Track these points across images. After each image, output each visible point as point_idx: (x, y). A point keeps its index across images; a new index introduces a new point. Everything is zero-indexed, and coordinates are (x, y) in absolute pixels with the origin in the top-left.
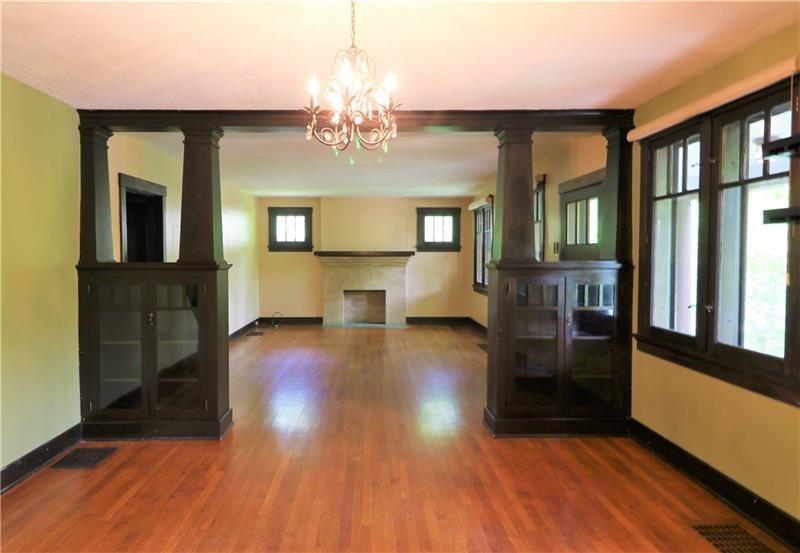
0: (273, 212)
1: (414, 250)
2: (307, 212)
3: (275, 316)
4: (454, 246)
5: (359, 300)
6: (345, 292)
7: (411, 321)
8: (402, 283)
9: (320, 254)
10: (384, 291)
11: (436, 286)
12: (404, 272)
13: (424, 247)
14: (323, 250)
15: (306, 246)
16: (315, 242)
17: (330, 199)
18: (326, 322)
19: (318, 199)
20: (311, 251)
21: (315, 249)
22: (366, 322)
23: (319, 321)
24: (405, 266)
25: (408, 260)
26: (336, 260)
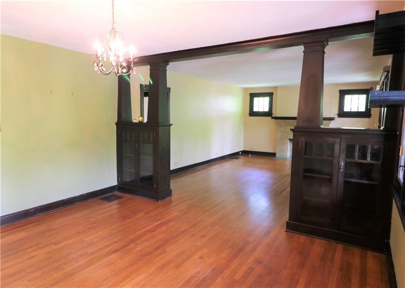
0: (253, 96)
2: (270, 95)
4: (366, 114)
9: (275, 118)
13: (343, 114)
14: (277, 116)
15: (269, 114)
16: (274, 111)
18: (277, 155)
19: (276, 88)
20: (271, 116)
23: (274, 155)
24: (329, 126)
25: (330, 122)
26: (285, 122)
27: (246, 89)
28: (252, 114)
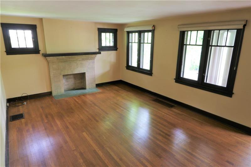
1: (98, 51)
2: (33, 28)
3: (23, 96)
4: (115, 48)
6: (64, 76)
7: (98, 86)
8: (93, 68)
9: (46, 55)
10: (85, 73)
12: (94, 62)
13: (102, 49)
15: (35, 50)
16: (41, 47)
17: (49, 20)
20: (39, 53)
21: (41, 52)
22: (74, 89)
23: (50, 94)
24: (94, 59)
25: (96, 56)
26: (57, 59)
28: (12, 51)
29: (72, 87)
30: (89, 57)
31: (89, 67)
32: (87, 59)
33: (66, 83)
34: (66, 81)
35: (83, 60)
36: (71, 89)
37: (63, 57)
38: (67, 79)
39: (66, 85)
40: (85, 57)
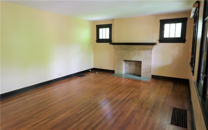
0: (98, 27)
1: (158, 42)
2: (110, 26)
4: (182, 40)
5: (132, 64)
7: (154, 77)
8: (150, 59)
9: (114, 44)
10: (141, 62)
11: (169, 61)
12: (151, 53)
18: (116, 72)
21: (112, 42)
23: (113, 72)
24: (152, 50)
25: (153, 47)
26: (120, 47)
27: (94, 22)
28: (99, 41)
29: (133, 72)
30: (146, 47)
31: (145, 56)
32: (144, 49)
33: (129, 68)
34: (129, 66)
35: (140, 49)
36: (132, 74)
37: (124, 46)
38: (130, 64)
39: (128, 69)
40: (142, 47)
